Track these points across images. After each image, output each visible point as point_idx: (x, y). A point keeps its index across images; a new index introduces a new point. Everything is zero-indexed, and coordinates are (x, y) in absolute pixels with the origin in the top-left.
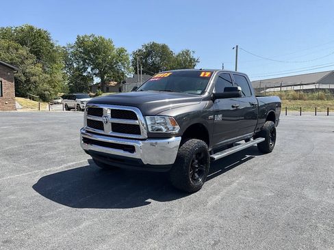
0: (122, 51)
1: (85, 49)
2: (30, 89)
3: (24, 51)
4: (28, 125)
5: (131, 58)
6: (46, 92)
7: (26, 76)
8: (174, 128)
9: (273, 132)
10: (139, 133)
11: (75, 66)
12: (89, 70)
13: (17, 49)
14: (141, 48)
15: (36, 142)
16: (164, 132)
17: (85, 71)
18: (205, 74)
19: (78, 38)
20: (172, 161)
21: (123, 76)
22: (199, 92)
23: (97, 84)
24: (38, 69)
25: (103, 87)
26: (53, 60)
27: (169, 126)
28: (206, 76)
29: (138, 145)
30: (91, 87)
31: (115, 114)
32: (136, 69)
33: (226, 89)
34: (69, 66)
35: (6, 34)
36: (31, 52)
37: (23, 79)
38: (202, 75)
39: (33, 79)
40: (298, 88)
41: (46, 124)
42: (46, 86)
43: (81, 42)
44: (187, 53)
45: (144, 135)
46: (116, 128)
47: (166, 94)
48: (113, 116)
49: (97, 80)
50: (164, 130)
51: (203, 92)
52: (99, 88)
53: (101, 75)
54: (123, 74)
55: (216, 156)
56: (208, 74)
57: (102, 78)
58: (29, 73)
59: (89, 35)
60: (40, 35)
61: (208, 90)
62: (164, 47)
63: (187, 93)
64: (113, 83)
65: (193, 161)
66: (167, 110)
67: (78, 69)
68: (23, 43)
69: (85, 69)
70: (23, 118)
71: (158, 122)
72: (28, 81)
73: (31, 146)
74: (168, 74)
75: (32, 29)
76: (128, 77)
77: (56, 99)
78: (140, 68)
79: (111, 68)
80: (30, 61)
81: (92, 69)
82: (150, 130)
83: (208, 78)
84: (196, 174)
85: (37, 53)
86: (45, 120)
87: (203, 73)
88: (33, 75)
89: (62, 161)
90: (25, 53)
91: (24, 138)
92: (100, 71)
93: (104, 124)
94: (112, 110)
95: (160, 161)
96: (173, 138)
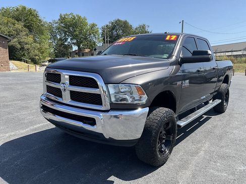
0: (93, 26)
1: (66, 24)
2: (24, 55)
3: (19, 26)
4: (12, 84)
5: (100, 31)
6: (37, 57)
7: (21, 45)
8: (141, 97)
9: (227, 94)
10: (100, 103)
11: (59, 37)
12: (69, 40)
13: (14, 24)
14: (108, 24)
15: (13, 101)
16: (129, 102)
17: (66, 41)
18: (171, 38)
19: (61, 16)
20: (139, 136)
21: (94, 45)
22: (165, 56)
23: (76, 51)
24: (30, 39)
25: (80, 53)
26: (41, 32)
27: (135, 96)
28: (172, 39)
29: (99, 117)
30: (70, 53)
31: (74, 81)
32: (104, 39)
33: (195, 53)
34: (54, 37)
35: (5, 13)
36: (25, 26)
37: (19, 46)
38: (168, 38)
39: (26, 47)
40: (230, 54)
41: (28, 83)
42: (37, 52)
43: (62, 19)
44: (143, 27)
45: (106, 105)
46: (75, 96)
47: (130, 58)
48: (71, 84)
49: (75, 48)
50: (130, 101)
51: (170, 56)
52: (76, 54)
53: (78, 44)
54: (94, 43)
55: (182, 123)
56: (174, 37)
57: (79, 46)
58: (24, 42)
59: (68, 13)
60: (31, 13)
61: (175, 53)
62: (125, 23)
63: (152, 57)
64: (87, 50)
65: (161, 133)
66: (132, 77)
67: (60, 39)
68: (18, 20)
69: (66, 40)
70: (10, 78)
71: (122, 90)
72: (22, 49)
73: (7, 105)
74: (132, 38)
75: (24, 8)
76: (98, 45)
77: (44, 62)
78: (107, 38)
79: (86, 39)
80: (24, 33)
81: (71, 39)
82: (113, 100)
83: (175, 42)
84: (163, 145)
85: (29, 27)
86: (29, 80)
87: (169, 36)
88: (26, 44)
89: (30, 122)
90: (20, 27)
91: (4, 97)
92: (77, 41)
93: (63, 92)
94: (70, 76)
95: (125, 136)
96: (140, 110)
